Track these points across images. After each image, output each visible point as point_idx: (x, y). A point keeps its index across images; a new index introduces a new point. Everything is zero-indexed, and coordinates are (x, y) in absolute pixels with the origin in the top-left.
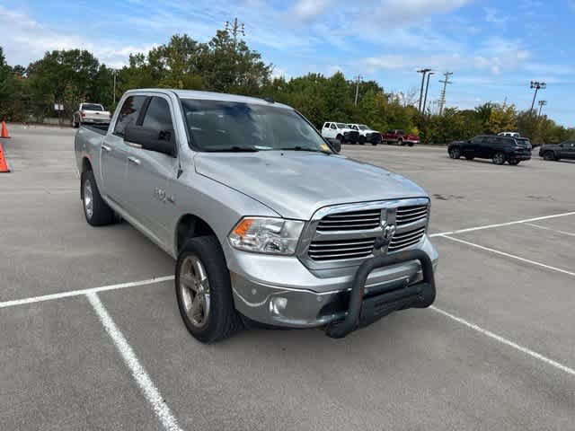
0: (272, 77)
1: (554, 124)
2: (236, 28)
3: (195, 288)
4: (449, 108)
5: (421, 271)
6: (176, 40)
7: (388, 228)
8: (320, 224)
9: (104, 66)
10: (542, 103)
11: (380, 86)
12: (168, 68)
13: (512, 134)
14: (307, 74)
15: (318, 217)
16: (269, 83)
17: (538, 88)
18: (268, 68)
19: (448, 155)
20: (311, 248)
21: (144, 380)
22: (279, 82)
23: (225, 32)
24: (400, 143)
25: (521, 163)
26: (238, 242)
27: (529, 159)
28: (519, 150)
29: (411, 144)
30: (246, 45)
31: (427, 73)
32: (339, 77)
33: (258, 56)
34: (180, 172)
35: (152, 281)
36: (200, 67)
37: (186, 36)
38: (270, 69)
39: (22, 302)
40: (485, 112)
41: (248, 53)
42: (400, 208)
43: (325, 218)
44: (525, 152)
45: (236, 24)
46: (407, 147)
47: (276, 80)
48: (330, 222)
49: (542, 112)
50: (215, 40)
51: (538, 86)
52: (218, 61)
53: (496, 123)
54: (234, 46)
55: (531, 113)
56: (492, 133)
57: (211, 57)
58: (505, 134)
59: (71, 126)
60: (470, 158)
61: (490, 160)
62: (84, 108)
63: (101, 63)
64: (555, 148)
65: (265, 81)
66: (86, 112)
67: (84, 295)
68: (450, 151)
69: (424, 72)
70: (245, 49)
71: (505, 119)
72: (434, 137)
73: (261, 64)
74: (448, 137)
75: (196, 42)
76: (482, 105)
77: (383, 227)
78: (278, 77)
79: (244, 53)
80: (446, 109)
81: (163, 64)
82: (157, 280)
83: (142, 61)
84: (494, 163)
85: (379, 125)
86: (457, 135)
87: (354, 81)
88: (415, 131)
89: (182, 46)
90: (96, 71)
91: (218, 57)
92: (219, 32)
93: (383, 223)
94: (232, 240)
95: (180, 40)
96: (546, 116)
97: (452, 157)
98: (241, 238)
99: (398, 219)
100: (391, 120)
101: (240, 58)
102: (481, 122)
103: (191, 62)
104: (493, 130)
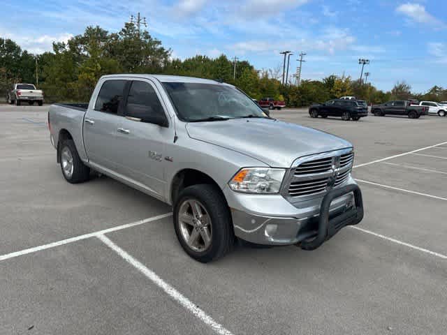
0: (171, 59)
1: (375, 89)
2: (139, 20)
3: (192, 224)
4: (305, 80)
5: (354, 200)
6: (90, 31)
7: (336, 170)
8: (297, 170)
9: (26, 52)
10: (367, 74)
11: (251, 65)
12: (86, 53)
13: (350, 98)
14: (195, 56)
15: (296, 165)
16: (169, 63)
17: (364, 63)
18: (167, 52)
19: (309, 115)
20: (291, 188)
21: (175, 294)
22: (177, 63)
23: (132, 24)
24: (271, 108)
25: (362, 119)
26: (237, 187)
27: (366, 116)
28: (360, 109)
29: (279, 108)
30: (149, 34)
31: (288, 54)
32: (223, 59)
33: (159, 43)
34: (176, 138)
35: (142, 222)
36: (112, 52)
37: (98, 27)
38: (170, 53)
39: (48, 246)
40: (330, 82)
41: (150, 41)
42: (342, 156)
43: (300, 166)
44: (363, 111)
45: (139, 17)
46: (276, 111)
47: (173, 61)
48: (304, 168)
49: (367, 81)
50: (123, 30)
51: (364, 62)
52: (127, 47)
53: (338, 90)
54: (139, 35)
55: (360, 81)
56: (336, 97)
57: (121, 44)
58: (345, 98)
59: (7, 103)
60: (324, 117)
61: (340, 118)
62: (18, 87)
63: (23, 50)
64: (382, 107)
65: (166, 62)
66: (21, 91)
67: (95, 237)
68: (310, 113)
69: (285, 53)
70: (148, 37)
71: (345, 87)
72: (295, 102)
73: (162, 49)
74: (305, 102)
75: (107, 32)
76: (328, 77)
77: (333, 170)
78: (176, 59)
79: (148, 41)
80: (303, 81)
81: (80, 49)
82: (146, 221)
83: (64, 48)
84: (343, 120)
85: (255, 94)
86: (311, 100)
87: (232, 61)
88: (281, 98)
89: (95, 35)
90: (19, 57)
91: (126, 44)
92: (127, 24)
93: (333, 167)
94: (232, 185)
95: (94, 30)
96: (370, 84)
97: (312, 117)
98: (238, 184)
99: (341, 163)
100: (263, 91)
101: (144, 44)
102: (327, 89)
103: (104, 48)
104: (336, 95)
